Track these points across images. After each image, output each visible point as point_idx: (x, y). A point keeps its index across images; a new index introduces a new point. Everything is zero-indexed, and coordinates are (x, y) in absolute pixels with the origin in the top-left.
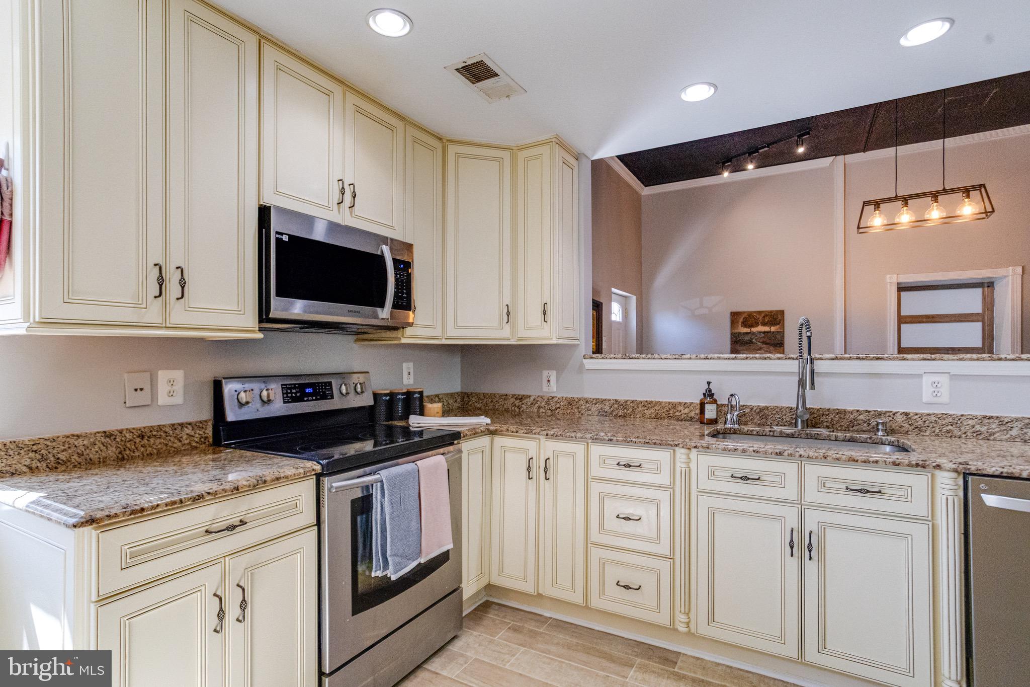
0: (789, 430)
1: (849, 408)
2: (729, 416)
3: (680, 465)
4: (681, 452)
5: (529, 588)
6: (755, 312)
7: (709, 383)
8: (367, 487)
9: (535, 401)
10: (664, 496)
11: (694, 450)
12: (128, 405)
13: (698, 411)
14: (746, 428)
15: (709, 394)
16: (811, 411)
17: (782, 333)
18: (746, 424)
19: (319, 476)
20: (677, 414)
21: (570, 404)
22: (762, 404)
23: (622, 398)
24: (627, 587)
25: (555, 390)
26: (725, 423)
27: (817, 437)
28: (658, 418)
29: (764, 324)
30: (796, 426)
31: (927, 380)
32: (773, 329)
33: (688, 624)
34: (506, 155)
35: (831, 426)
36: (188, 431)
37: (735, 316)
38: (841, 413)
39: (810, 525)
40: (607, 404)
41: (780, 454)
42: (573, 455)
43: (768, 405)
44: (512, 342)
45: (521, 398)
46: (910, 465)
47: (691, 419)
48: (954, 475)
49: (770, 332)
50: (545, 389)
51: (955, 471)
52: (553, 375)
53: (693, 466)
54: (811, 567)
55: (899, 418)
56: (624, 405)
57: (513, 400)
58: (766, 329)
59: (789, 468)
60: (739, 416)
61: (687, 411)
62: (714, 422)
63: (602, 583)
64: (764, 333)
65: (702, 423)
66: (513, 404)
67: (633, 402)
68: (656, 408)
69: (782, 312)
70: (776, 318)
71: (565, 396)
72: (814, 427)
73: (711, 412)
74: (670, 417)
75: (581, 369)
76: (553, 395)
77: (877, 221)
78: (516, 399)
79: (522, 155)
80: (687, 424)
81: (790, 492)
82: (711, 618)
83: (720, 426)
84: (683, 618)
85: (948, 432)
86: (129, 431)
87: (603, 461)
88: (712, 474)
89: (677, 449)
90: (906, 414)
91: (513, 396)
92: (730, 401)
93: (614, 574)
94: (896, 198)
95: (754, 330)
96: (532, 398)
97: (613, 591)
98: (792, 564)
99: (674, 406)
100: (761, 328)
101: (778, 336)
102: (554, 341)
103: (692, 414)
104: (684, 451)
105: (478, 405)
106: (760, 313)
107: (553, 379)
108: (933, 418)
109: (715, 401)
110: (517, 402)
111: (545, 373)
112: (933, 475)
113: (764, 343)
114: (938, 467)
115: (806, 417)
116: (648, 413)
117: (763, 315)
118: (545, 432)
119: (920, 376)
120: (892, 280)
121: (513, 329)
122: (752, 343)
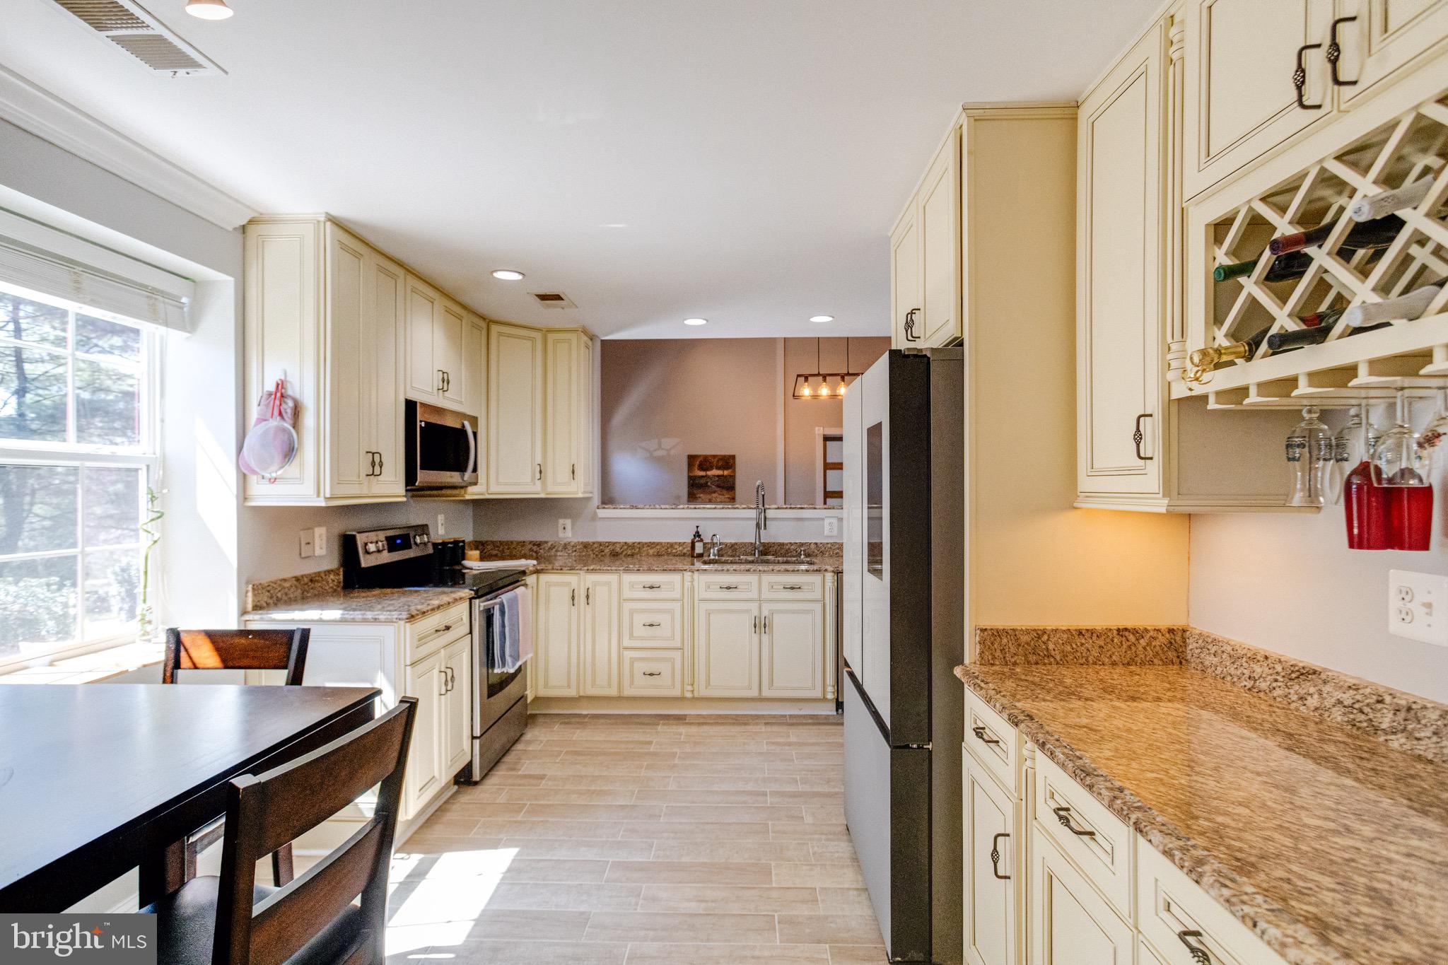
0: (750, 558)
1: (786, 542)
2: (712, 551)
3: (687, 584)
4: (688, 575)
5: (572, 693)
6: (711, 456)
7: (697, 527)
8: (489, 609)
9: (552, 547)
10: (677, 606)
11: (696, 573)
12: (303, 555)
13: (689, 549)
14: (724, 559)
15: (697, 535)
16: (764, 545)
17: (733, 477)
18: (722, 556)
19: (471, 599)
20: (674, 551)
21: (585, 547)
22: (733, 541)
23: (630, 540)
24: (651, 674)
25: (570, 535)
26: (709, 556)
27: (767, 562)
28: (659, 555)
29: (718, 468)
30: (754, 554)
31: (827, 521)
32: (726, 473)
33: (693, 691)
34: (538, 336)
35: (775, 554)
36: (332, 577)
37: (691, 459)
38: (782, 545)
39: (765, 613)
40: (618, 546)
41: (749, 570)
42: (609, 584)
43: (736, 541)
44: (543, 496)
45: (539, 544)
46: (813, 571)
47: (684, 555)
48: (832, 574)
49: (723, 476)
50: (561, 535)
51: (833, 572)
52: (568, 522)
53: (696, 584)
54: (765, 638)
55: (813, 546)
56: (632, 546)
57: (531, 546)
58: (720, 472)
59: (752, 578)
60: (718, 551)
61: (681, 548)
62: (701, 555)
63: (632, 676)
64: (718, 476)
65: (693, 556)
66: (531, 550)
67: (639, 543)
68: (658, 547)
69: (733, 457)
70: (728, 462)
71: (581, 540)
72: (765, 555)
73: (699, 548)
74: (668, 554)
75: (594, 518)
76: (569, 540)
77: (806, 391)
78: (534, 545)
79: (551, 337)
80: (682, 558)
81: (754, 595)
82: (708, 683)
83: (706, 558)
84: (689, 688)
85: (837, 553)
86: (306, 576)
87: (632, 586)
88: (708, 587)
89: (685, 572)
90: (816, 544)
91: (531, 542)
92: (712, 539)
93: (640, 667)
94: (819, 375)
95: (709, 473)
96: (550, 544)
97: (640, 680)
98: (755, 638)
99: (672, 545)
100: (715, 472)
101: (731, 480)
102: (580, 495)
103: (685, 551)
104: (690, 573)
105: (494, 552)
106: (714, 456)
107: (569, 526)
108: (829, 546)
109: (702, 540)
110: (535, 548)
111: (561, 521)
112: (824, 576)
113: (718, 486)
114: (826, 570)
115: (761, 548)
116: (651, 552)
117: (716, 460)
118: (586, 568)
119: (823, 519)
120: (819, 431)
121: (544, 485)
122: (708, 486)
